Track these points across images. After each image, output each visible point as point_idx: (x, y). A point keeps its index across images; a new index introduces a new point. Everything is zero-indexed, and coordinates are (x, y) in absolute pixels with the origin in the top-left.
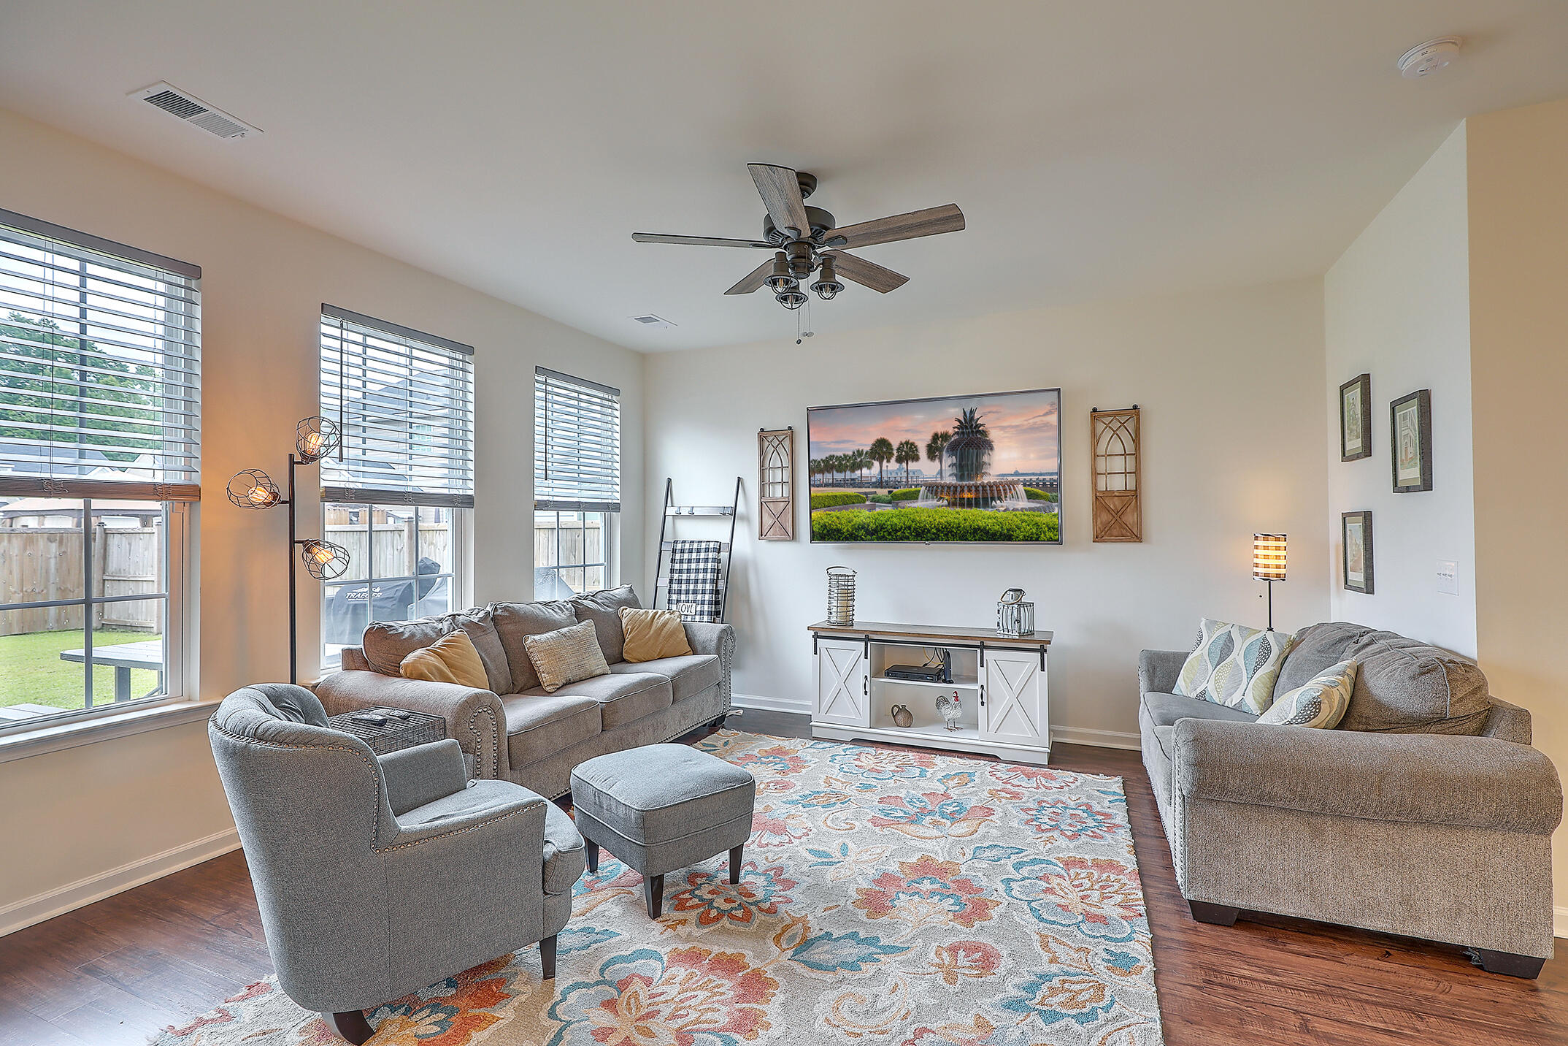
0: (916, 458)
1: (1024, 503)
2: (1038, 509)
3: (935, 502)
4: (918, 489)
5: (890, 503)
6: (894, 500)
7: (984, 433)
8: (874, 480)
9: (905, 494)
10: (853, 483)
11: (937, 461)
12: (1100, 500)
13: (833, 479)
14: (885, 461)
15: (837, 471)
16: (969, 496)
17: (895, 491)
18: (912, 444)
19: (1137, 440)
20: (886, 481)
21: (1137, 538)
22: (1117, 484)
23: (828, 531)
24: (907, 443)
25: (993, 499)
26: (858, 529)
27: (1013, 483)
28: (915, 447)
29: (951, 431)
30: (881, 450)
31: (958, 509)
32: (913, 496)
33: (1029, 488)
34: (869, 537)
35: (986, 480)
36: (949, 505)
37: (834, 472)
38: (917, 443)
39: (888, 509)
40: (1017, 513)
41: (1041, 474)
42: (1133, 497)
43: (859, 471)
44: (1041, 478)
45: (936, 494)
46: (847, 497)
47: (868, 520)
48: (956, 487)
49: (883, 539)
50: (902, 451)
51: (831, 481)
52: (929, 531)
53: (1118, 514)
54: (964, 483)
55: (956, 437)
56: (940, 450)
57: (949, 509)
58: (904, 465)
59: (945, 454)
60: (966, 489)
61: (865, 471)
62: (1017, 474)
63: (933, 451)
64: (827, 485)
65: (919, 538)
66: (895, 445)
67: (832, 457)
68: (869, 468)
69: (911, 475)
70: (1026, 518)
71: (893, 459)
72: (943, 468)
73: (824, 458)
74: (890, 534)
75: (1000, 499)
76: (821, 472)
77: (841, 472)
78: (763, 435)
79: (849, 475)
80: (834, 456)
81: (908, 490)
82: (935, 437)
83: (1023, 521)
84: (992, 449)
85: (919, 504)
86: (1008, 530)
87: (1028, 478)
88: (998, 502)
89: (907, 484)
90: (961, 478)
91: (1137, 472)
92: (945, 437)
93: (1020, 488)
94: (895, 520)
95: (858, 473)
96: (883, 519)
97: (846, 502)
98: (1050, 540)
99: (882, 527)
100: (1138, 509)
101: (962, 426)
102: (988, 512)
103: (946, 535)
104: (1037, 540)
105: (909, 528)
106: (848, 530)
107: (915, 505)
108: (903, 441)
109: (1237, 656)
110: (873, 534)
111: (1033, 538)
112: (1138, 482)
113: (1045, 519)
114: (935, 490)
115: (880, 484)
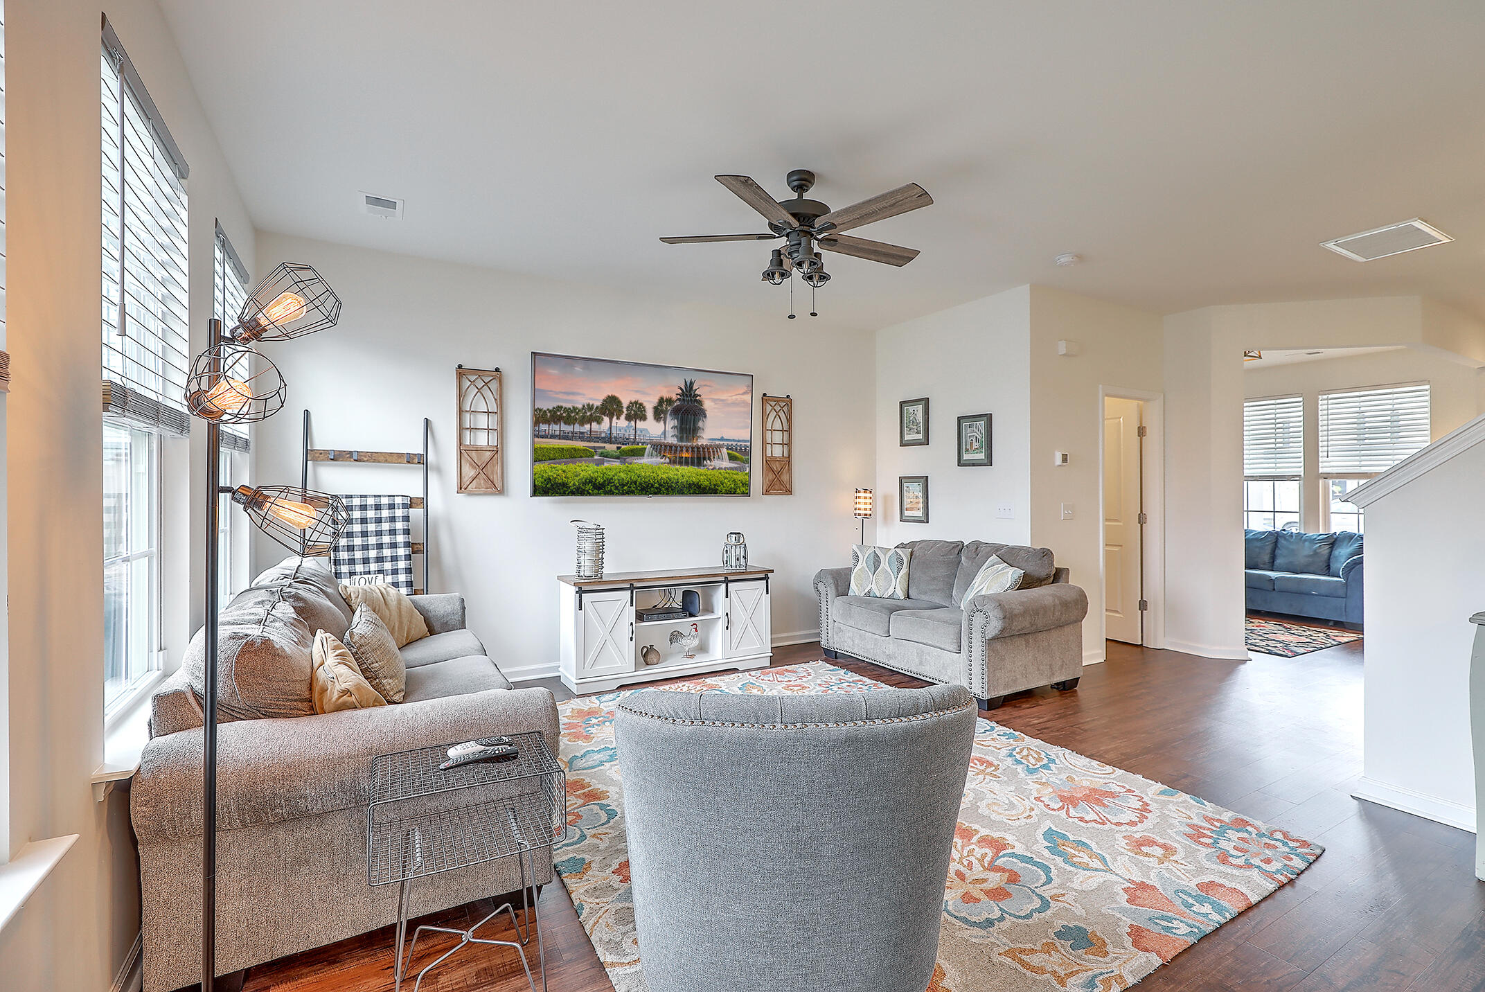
0: (644, 418)
1: (726, 464)
2: (736, 469)
3: (659, 459)
4: (644, 446)
5: (618, 458)
6: (622, 456)
7: (700, 402)
8: (603, 435)
9: (632, 451)
10: (581, 437)
11: (662, 422)
12: (768, 462)
13: (560, 431)
14: (615, 417)
15: (565, 423)
16: (687, 455)
17: (623, 447)
18: (641, 404)
19: (789, 421)
20: (615, 437)
21: (789, 492)
22: (778, 452)
23: (552, 485)
24: (636, 403)
25: (704, 459)
26: (585, 483)
27: (720, 447)
28: (644, 408)
29: (674, 397)
30: (611, 406)
31: (678, 467)
32: (639, 453)
33: (730, 452)
34: (596, 491)
35: (700, 442)
36: (670, 463)
37: (562, 424)
38: (645, 404)
39: (616, 464)
40: (722, 471)
41: (739, 441)
42: (787, 460)
43: (589, 425)
44: (739, 444)
45: (660, 452)
46: (575, 450)
47: (596, 475)
48: (676, 447)
49: (610, 493)
50: (632, 409)
51: (557, 433)
52: (652, 486)
53: (777, 474)
54: (684, 444)
55: (678, 403)
56: (665, 413)
57: (671, 467)
58: (633, 423)
59: (669, 418)
60: (684, 450)
61: (595, 426)
62: (722, 439)
63: (659, 414)
64: (553, 437)
65: (644, 492)
66: (625, 404)
67: (560, 408)
68: (599, 423)
69: (638, 433)
70: (727, 475)
71: (623, 417)
72: (667, 429)
73: (551, 408)
74: (617, 488)
75: (710, 459)
76: (548, 422)
77: (569, 424)
78: (461, 371)
79: (577, 428)
80: (562, 407)
81: (635, 447)
82: (661, 401)
83: (726, 478)
84: (705, 417)
85: (645, 461)
86: (715, 485)
87: (730, 443)
88: (708, 461)
89: (635, 442)
90: (681, 439)
91: (789, 444)
92: (669, 401)
93: (724, 451)
94: (622, 475)
95: (587, 427)
96: (611, 474)
97: (573, 455)
98: (743, 493)
99: (609, 481)
100: (790, 470)
101: (683, 394)
102: (702, 470)
103: (667, 489)
104: (734, 493)
105: (635, 483)
106: (574, 485)
107: (640, 461)
108: (633, 401)
109: (884, 565)
110: (599, 489)
111: (731, 492)
112: (790, 451)
113: (740, 477)
114: (660, 448)
115: (609, 439)
